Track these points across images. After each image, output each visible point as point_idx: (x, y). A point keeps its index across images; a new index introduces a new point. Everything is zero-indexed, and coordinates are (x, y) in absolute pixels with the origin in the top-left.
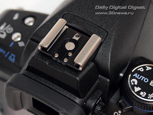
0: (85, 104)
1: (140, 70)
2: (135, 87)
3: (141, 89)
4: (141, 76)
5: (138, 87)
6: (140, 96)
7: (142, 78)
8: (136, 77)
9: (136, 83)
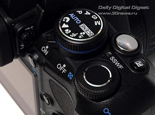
0: (13, 25)
1: (78, 12)
2: (64, 24)
3: (68, 27)
4: (76, 17)
5: (67, 25)
6: (64, 32)
7: (76, 18)
8: (71, 16)
9: (67, 21)
